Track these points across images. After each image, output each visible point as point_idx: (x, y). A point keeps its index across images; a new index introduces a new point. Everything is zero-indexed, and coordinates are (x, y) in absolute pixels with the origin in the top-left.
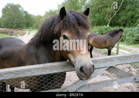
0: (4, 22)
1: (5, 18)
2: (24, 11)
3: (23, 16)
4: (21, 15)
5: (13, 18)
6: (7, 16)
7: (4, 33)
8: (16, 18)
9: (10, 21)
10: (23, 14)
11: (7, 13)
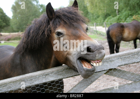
0: (16, 24)
1: (17, 18)
2: (40, 5)
3: (39, 12)
4: (36, 11)
5: (27, 17)
6: (20, 15)
7: (17, 39)
8: (30, 16)
9: (24, 22)
10: (40, 9)
11: (18, 11)
